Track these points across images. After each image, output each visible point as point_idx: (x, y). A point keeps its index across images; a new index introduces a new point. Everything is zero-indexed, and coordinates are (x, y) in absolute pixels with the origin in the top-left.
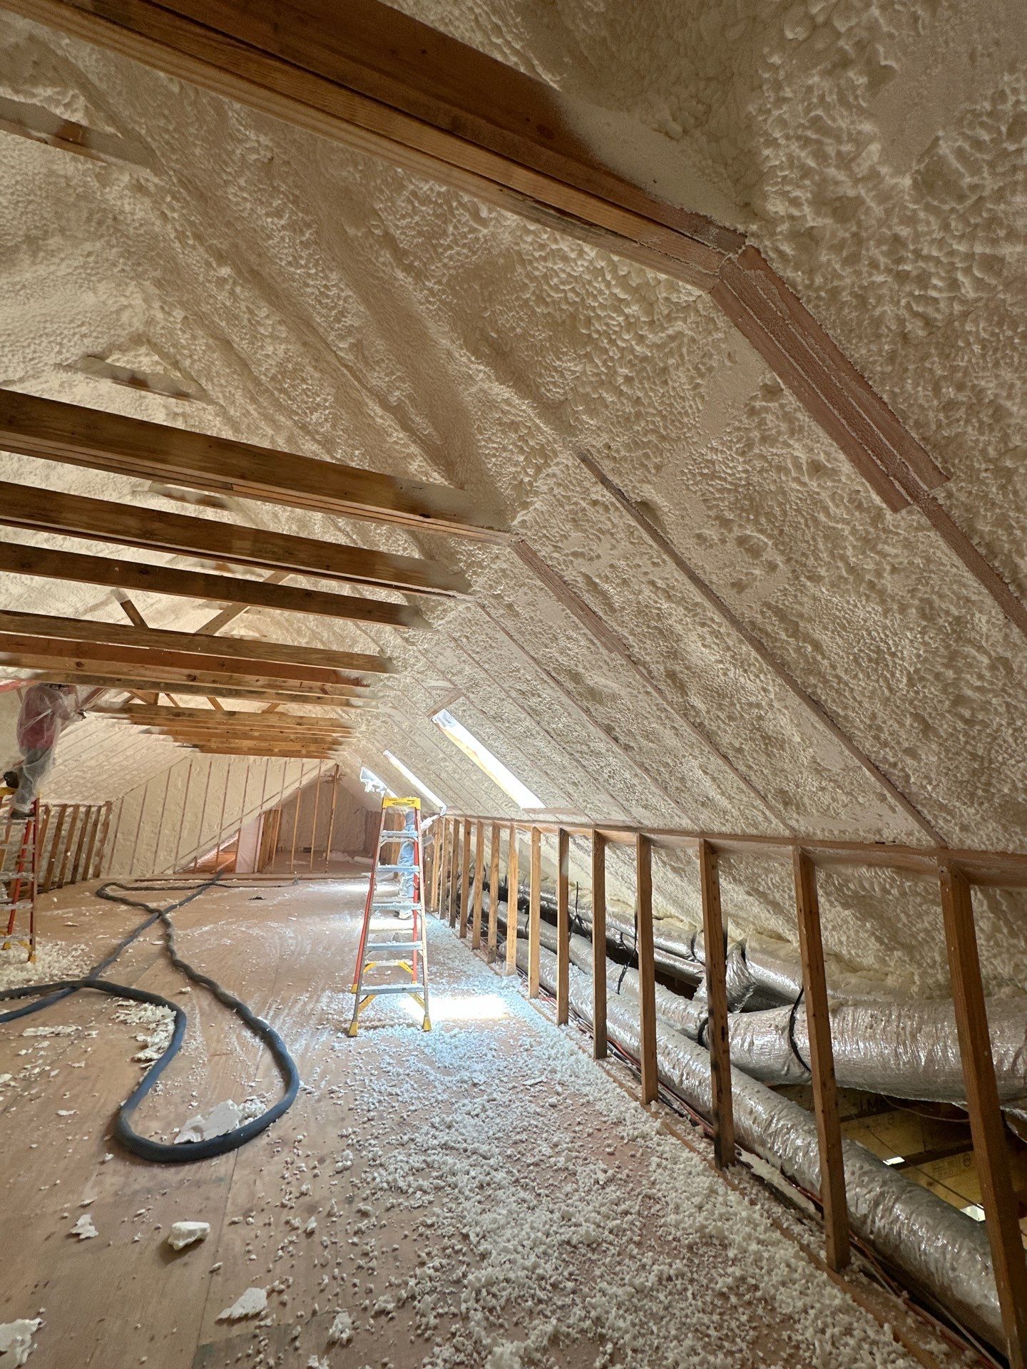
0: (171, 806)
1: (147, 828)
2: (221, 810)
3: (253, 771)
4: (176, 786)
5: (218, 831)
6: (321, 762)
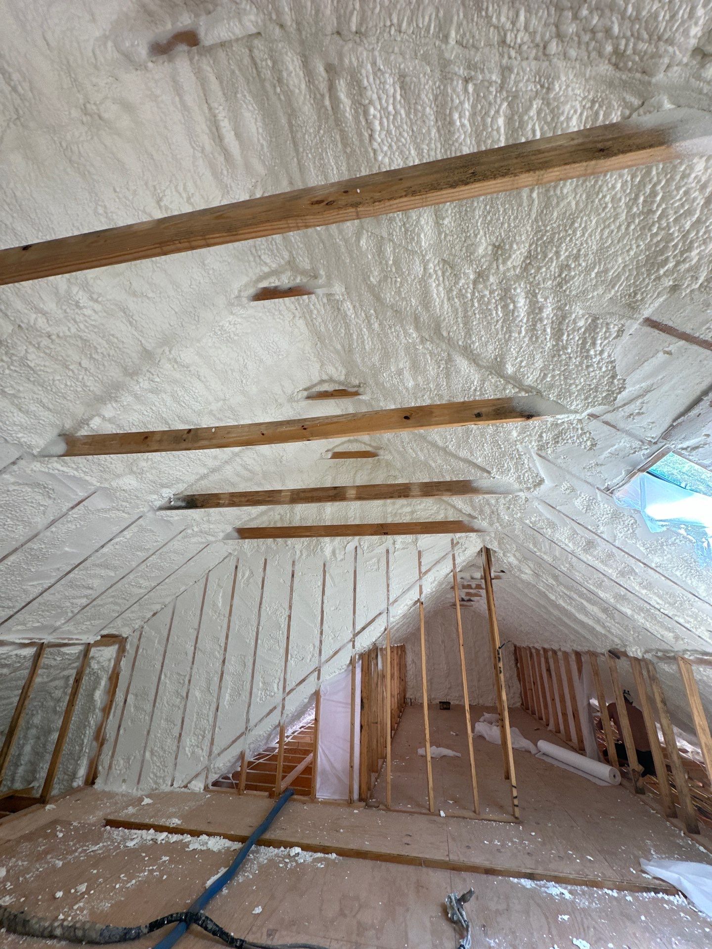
0: (206, 643)
2: (282, 651)
3: (332, 570)
4: (215, 605)
5: (280, 695)
6: (453, 544)
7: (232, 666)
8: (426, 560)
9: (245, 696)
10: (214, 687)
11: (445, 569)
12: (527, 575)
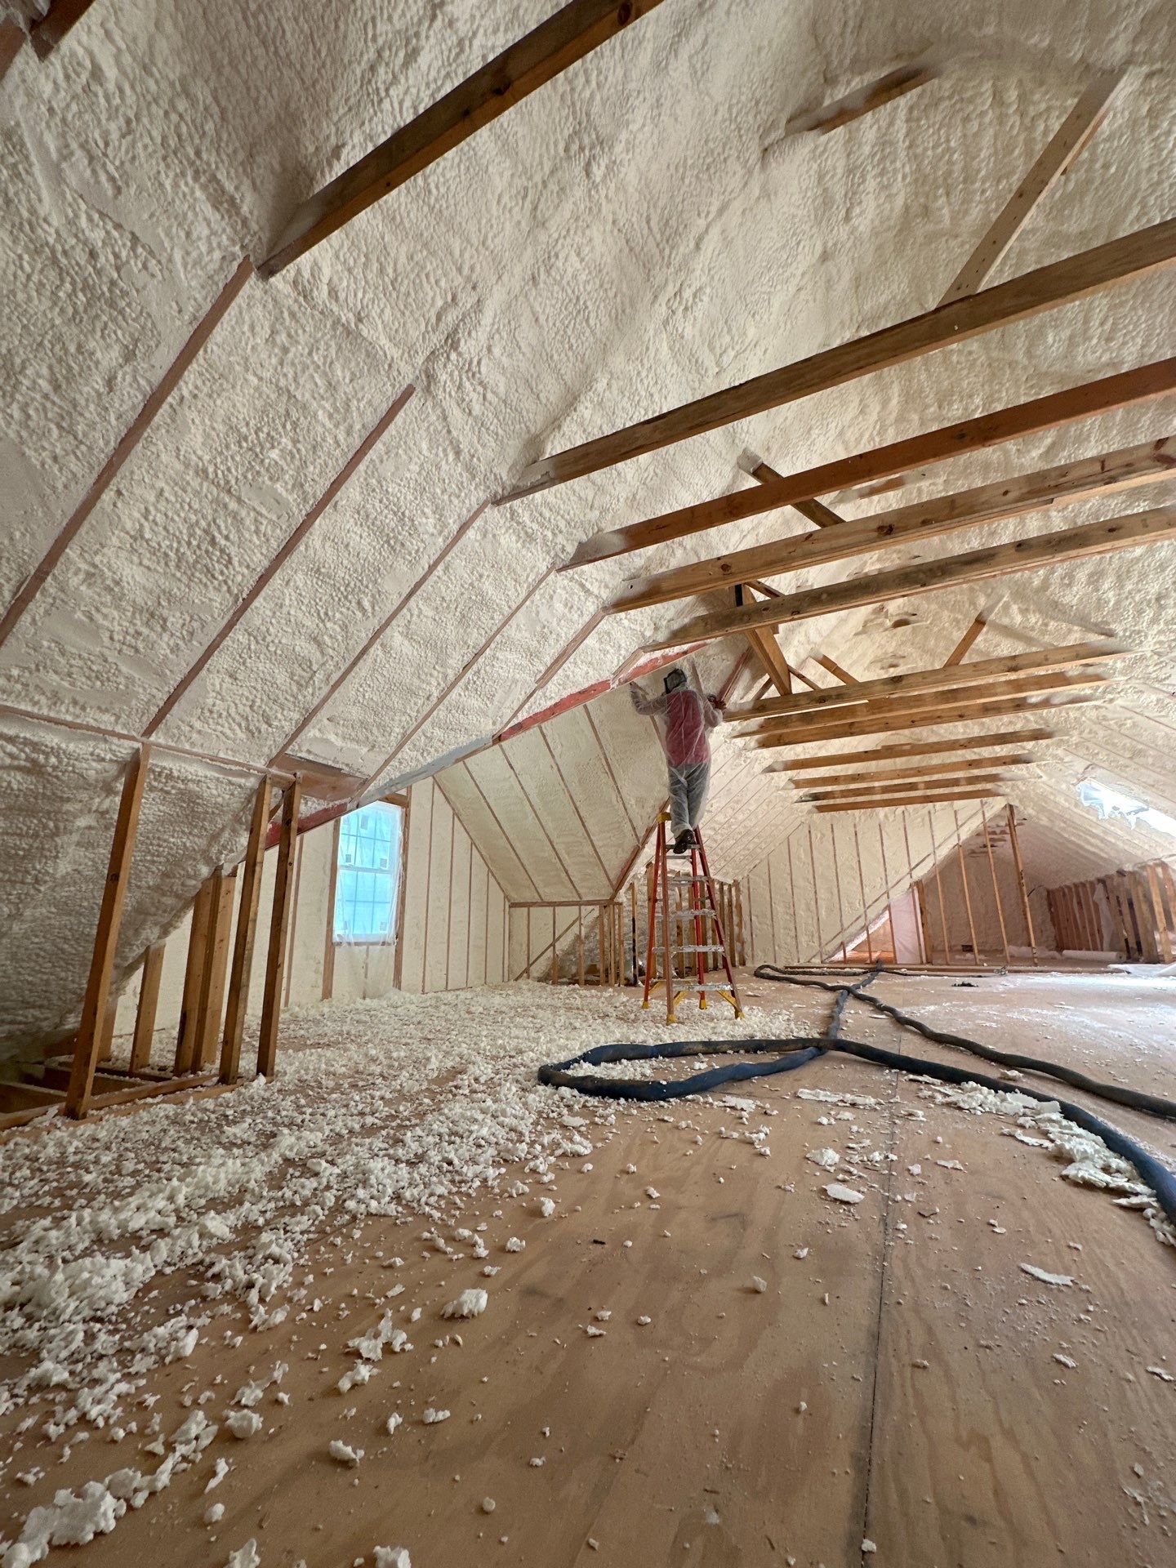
0: (800, 882)
1: (780, 909)
2: (858, 882)
3: (887, 829)
4: (799, 858)
5: (862, 909)
6: (982, 804)
7: (822, 894)
8: (961, 817)
9: (836, 911)
10: (813, 908)
11: (975, 824)
12: (1044, 821)
